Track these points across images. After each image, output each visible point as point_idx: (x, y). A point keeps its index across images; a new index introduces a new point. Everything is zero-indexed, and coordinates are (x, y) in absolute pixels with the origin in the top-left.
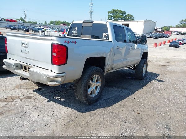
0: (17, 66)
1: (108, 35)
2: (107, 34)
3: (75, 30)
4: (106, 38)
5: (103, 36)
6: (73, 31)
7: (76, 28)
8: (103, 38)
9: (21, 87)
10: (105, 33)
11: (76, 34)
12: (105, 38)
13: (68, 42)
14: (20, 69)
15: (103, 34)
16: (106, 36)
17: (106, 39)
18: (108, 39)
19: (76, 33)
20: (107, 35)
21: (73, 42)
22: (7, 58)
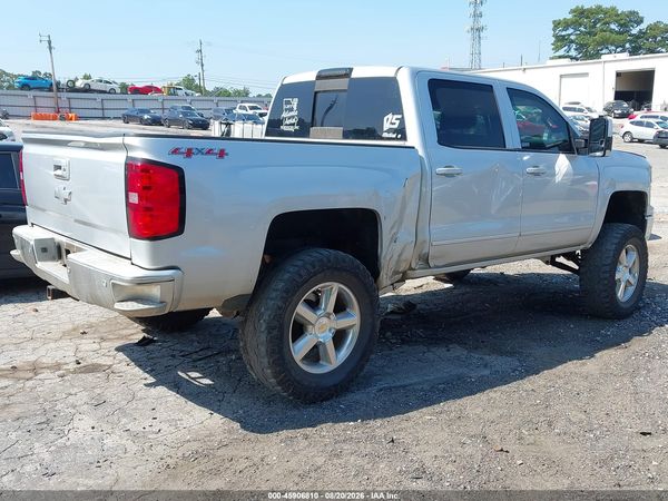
0: (44, 250)
1: (402, 121)
2: (400, 116)
3: (291, 110)
4: (394, 136)
5: (387, 126)
6: (284, 115)
7: (295, 102)
8: (385, 135)
9: (84, 333)
10: (390, 116)
11: (293, 124)
12: (391, 135)
13: (189, 153)
14: (53, 259)
15: (385, 119)
16: (396, 126)
17: (396, 139)
18: (404, 138)
19: (293, 121)
20: (398, 122)
21: (209, 152)
22: (25, 222)
